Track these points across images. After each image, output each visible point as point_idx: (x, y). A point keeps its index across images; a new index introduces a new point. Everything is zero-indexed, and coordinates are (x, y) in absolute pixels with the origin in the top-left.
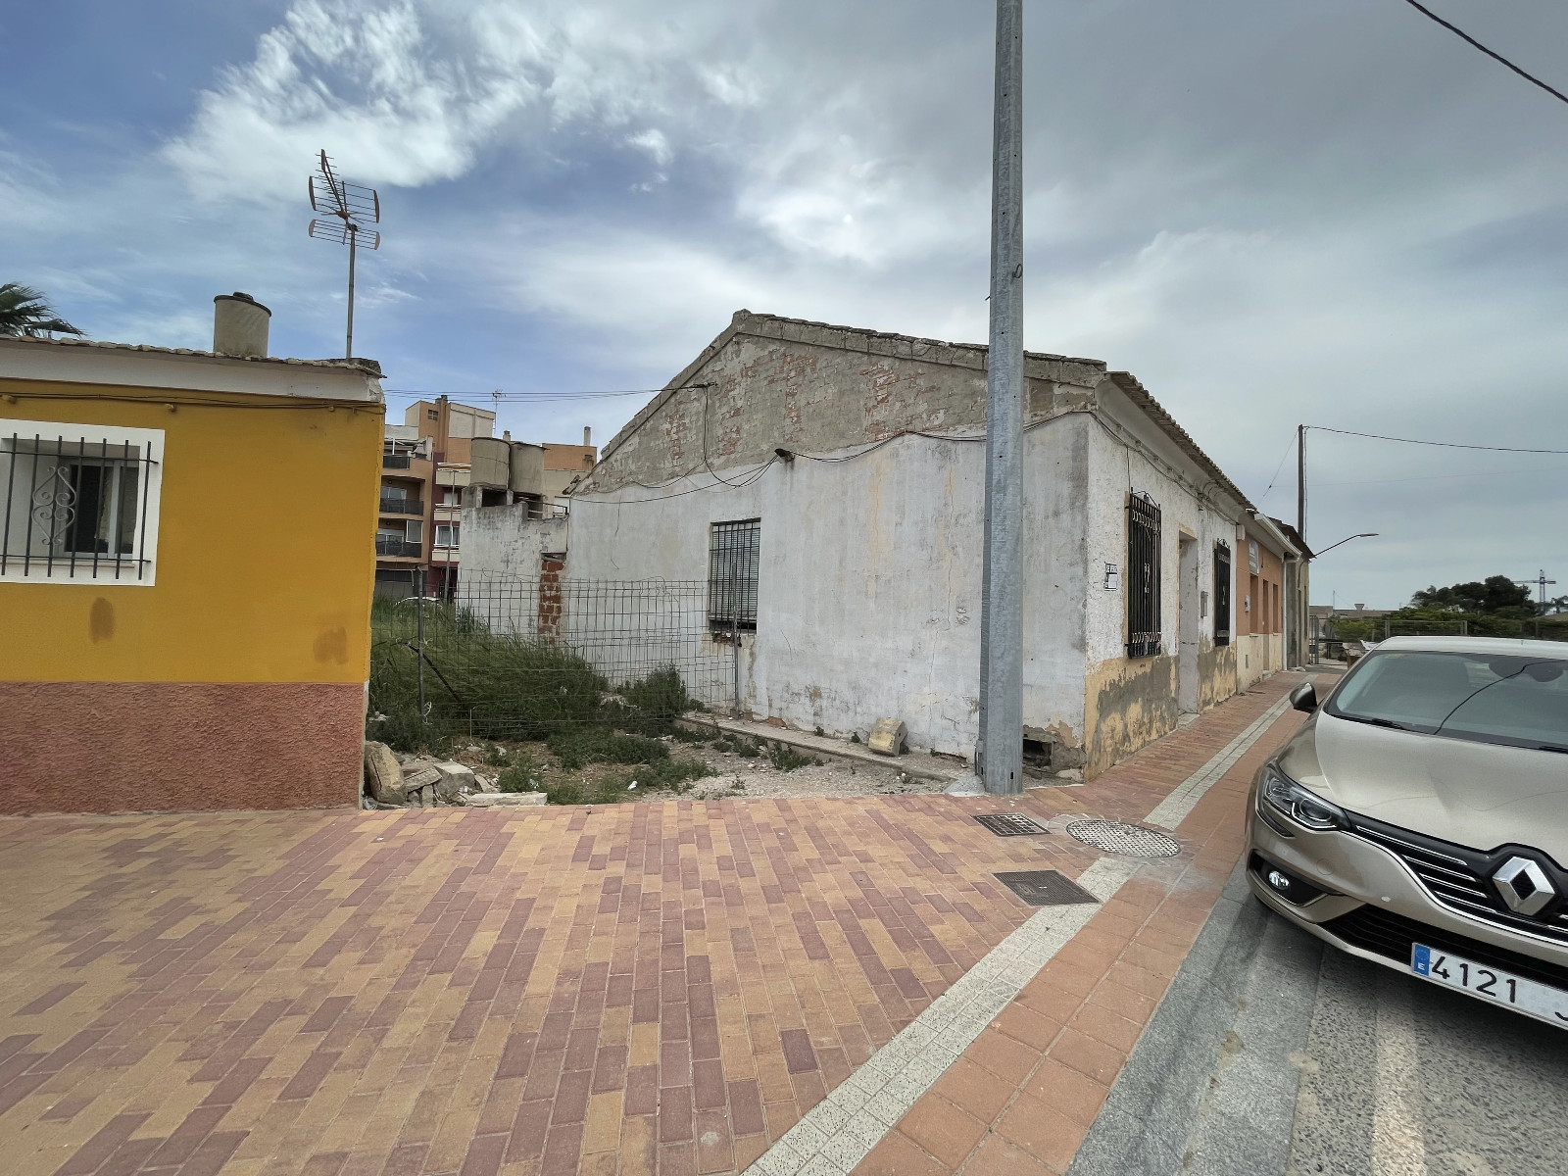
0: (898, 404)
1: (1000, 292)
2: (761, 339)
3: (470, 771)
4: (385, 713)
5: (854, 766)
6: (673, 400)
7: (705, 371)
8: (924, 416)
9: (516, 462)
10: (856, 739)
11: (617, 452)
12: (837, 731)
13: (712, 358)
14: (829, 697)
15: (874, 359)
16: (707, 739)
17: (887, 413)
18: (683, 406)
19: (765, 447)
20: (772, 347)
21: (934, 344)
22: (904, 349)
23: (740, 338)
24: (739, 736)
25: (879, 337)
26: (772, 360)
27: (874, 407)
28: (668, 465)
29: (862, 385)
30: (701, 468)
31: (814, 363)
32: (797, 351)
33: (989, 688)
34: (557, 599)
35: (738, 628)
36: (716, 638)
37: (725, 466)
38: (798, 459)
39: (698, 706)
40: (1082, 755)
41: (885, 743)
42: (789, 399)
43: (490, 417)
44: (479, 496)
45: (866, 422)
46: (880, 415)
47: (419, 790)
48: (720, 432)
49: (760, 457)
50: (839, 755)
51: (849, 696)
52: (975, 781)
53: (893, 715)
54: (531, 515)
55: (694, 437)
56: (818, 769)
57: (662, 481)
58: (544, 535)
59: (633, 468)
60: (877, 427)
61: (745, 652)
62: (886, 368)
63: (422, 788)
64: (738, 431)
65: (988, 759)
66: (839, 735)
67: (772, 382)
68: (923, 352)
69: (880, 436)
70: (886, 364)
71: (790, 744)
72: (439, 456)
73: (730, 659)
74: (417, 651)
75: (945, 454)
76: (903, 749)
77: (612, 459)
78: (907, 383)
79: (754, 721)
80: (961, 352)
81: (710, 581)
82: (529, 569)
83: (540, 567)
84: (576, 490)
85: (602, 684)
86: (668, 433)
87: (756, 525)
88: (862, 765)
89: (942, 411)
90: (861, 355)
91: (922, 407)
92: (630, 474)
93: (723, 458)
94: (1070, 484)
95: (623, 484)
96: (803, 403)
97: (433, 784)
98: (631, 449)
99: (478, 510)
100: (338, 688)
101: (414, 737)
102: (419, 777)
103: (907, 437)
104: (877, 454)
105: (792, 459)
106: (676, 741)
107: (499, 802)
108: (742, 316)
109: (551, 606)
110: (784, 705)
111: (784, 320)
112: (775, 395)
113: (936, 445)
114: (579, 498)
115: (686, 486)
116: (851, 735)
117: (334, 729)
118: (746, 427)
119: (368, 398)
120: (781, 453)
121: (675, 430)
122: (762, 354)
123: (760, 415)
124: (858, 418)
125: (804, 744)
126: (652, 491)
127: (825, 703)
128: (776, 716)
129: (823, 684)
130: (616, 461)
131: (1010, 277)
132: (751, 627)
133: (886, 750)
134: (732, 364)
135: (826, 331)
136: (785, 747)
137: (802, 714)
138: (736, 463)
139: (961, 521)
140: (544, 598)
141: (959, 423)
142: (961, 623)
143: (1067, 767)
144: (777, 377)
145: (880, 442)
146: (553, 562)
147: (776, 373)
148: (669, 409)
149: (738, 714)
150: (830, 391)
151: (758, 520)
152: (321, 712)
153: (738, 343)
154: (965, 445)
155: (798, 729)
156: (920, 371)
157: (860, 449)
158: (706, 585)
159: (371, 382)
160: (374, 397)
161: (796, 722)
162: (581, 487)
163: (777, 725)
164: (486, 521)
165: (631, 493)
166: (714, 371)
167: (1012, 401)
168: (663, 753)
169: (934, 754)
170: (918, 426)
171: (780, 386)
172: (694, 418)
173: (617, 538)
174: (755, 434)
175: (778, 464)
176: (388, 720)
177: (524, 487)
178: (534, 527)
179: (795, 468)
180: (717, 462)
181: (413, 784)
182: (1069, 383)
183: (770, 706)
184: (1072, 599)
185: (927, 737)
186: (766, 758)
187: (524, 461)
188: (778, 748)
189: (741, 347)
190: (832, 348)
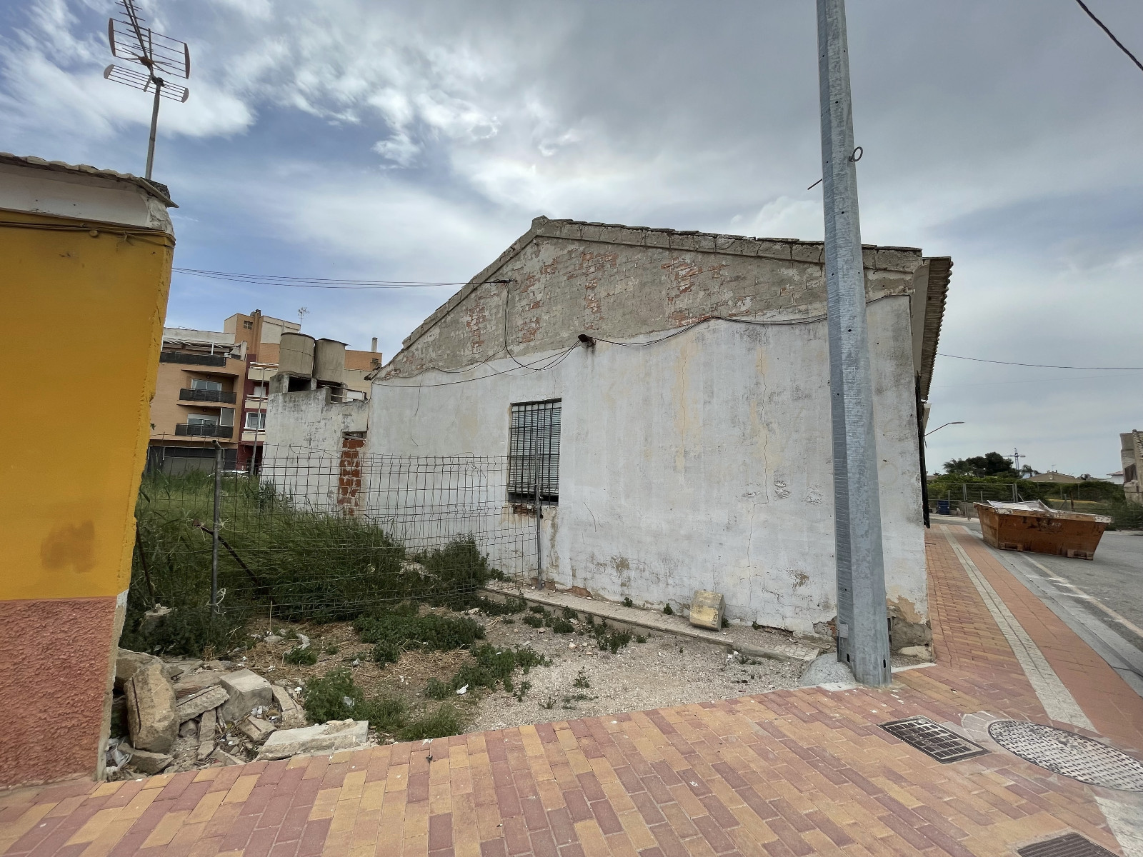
0: (702, 293)
2: (560, 241)
3: (268, 684)
5: (679, 643)
6: (473, 295)
7: (505, 270)
8: (730, 303)
9: (321, 356)
10: (668, 611)
11: (418, 342)
12: (647, 602)
13: (512, 258)
14: (637, 568)
15: (675, 254)
16: (514, 611)
17: (691, 301)
18: (482, 301)
19: (565, 335)
20: (571, 247)
21: (739, 239)
22: (706, 244)
23: (540, 240)
24: (546, 608)
25: (680, 234)
26: (571, 258)
27: (677, 296)
28: (467, 353)
29: (664, 277)
30: (501, 354)
31: (615, 258)
32: (595, 249)
33: (853, 568)
34: (356, 473)
35: (540, 500)
36: (516, 510)
37: (524, 352)
38: (599, 345)
39: (499, 576)
41: (708, 618)
42: (589, 292)
44: (286, 383)
45: (669, 309)
46: (684, 303)
47: (197, 720)
48: (520, 322)
49: (561, 344)
50: (658, 630)
51: (660, 568)
52: (842, 669)
53: (709, 587)
54: (333, 399)
55: (494, 328)
56: (643, 648)
57: (462, 367)
58: (346, 416)
59: (434, 355)
60: (680, 314)
61: (546, 524)
62: (688, 261)
63: (200, 715)
64: (537, 322)
65: (857, 646)
66: (649, 606)
67: (570, 277)
68: (727, 245)
69: (683, 322)
70: (688, 258)
71: (605, 618)
72: (252, 357)
73: (534, 530)
74: (212, 533)
75: (755, 337)
76: (725, 624)
77: (413, 348)
78: (710, 274)
79: (557, 590)
80: (766, 245)
81: (510, 457)
82: (332, 445)
83: (341, 444)
84: (378, 376)
85: (400, 552)
86: (468, 324)
87: (557, 405)
88: (686, 642)
89: (748, 299)
90: (661, 250)
91: (727, 295)
92: (431, 361)
93: (522, 346)
94: (894, 363)
95: (423, 369)
96: (604, 294)
97: (216, 709)
98: (432, 338)
99: (284, 395)
101: (199, 636)
102: (198, 701)
103: (713, 322)
104: (682, 338)
105: (593, 345)
106: (484, 615)
108: (541, 222)
109: (350, 479)
110: (589, 575)
111: (583, 224)
112: (575, 289)
113: (743, 329)
114: (380, 383)
115: (485, 371)
116: (662, 607)
118: (546, 317)
119: (147, 223)
120: (584, 339)
121: (474, 322)
122: (561, 253)
123: (559, 307)
124: (660, 306)
125: (619, 617)
126: (451, 375)
127: (632, 574)
128: (581, 585)
129: (631, 555)
130: (417, 350)
132: (554, 499)
133: (709, 625)
134: (530, 263)
135: (625, 232)
136: (597, 621)
137: (608, 584)
138: (536, 349)
139: (775, 398)
140: (344, 473)
141: (767, 308)
142: (781, 496)
143: (911, 643)
144: (575, 273)
145: (684, 328)
146: (353, 441)
147: (575, 270)
148: (470, 303)
149: (540, 583)
150: (630, 283)
151: (559, 400)
153: (537, 245)
154: (776, 328)
155: (604, 599)
156: (724, 263)
157: (662, 335)
158: (505, 460)
159: (154, 205)
160: (156, 224)
161: (601, 592)
163: (581, 595)
164: (291, 405)
165: (431, 377)
166: (513, 270)
168: (476, 633)
169: (756, 627)
170: (724, 311)
171: (581, 282)
172: (494, 311)
173: (417, 418)
174: (554, 324)
175: (580, 348)
177: (327, 376)
178: (336, 409)
179: (597, 353)
180: (516, 349)
181: (189, 711)
182: (885, 270)
183: (574, 576)
184: (903, 473)
185: (747, 609)
186: (582, 634)
187: (327, 354)
188: (590, 622)
189: (541, 248)
190: (631, 246)
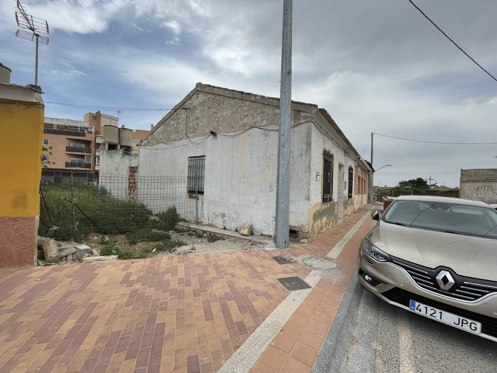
0: (251, 117)
1: (284, 79)
2: (206, 93)
3: (90, 248)
4: (58, 226)
5: (235, 240)
6: (175, 113)
7: (187, 103)
8: (260, 122)
9: (121, 135)
10: (237, 231)
11: (156, 131)
12: (231, 228)
13: (189, 99)
14: (228, 217)
15: (243, 101)
16: (186, 232)
17: (248, 120)
18: (178, 116)
19: (207, 131)
20: (209, 96)
21: (263, 97)
22: (253, 98)
23: (198, 92)
24: (197, 230)
25: (245, 94)
26: (209, 101)
27: (243, 118)
28: (173, 136)
29: (239, 110)
30: (185, 137)
31: (224, 102)
32: (218, 98)
33: (279, 213)
34: (134, 183)
35: (198, 193)
36: (190, 197)
37: (193, 137)
38: (218, 135)
39: (184, 220)
40: (308, 235)
41: (246, 232)
42: (215, 114)
43: (117, 120)
44: (107, 146)
45: (241, 123)
46: (245, 121)
47: (66, 256)
48: (192, 125)
49: (204, 134)
50: (230, 236)
51: (234, 216)
52: (274, 244)
53: (249, 222)
54: (126, 153)
55: (183, 127)
56: (223, 241)
57: (171, 142)
58: (130, 160)
59: (161, 137)
60: (244, 125)
61: (200, 202)
62: (247, 105)
63: (67, 255)
64: (198, 125)
65: (278, 237)
66: (231, 229)
67: (209, 108)
68: (259, 100)
69: (245, 128)
70: (247, 103)
71: (214, 233)
72: (97, 133)
73: (194, 204)
74: (72, 202)
75: (266, 135)
76: (252, 233)
77: (154, 134)
78: (254, 110)
79: (203, 225)
80: (272, 100)
81: (188, 177)
82: (125, 173)
83: (129, 172)
84: (142, 144)
85: (150, 213)
86: (174, 125)
87: (204, 158)
88: (238, 240)
89: (265, 120)
90: (239, 100)
91: (259, 118)
92: (160, 139)
93: (193, 134)
94: (306, 146)
95: (158, 143)
96: (220, 116)
97: (73, 254)
98: (161, 130)
99: (106, 151)
100: (23, 218)
101: (68, 235)
102: (67, 251)
103: (254, 128)
104: (244, 134)
105: (216, 135)
106: (175, 233)
107: (97, 260)
108: (199, 85)
109: (132, 186)
110: (213, 220)
111: (213, 87)
112: (210, 113)
113: (263, 131)
114: (142, 147)
115: (180, 144)
116: (235, 229)
117: (22, 235)
118: (200, 123)
119: (35, 101)
120: (212, 133)
121: (176, 124)
122: (206, 98)
123: (205, 120)
124: (238, 122)
125: (219, 233)
126: (168, 145)
127: (226, 218)
128: (211, 223)
129: (226, 212)
130: (155, 134)
131: (287, 73)
132: (202, 193)
133: (245, 234)
134: (195, 101)
135: (227, 91)
136: (212, 234)
137: (219, 222)
138: (197, 136)
139: (271, 157)
140: (130, 183)
141: (271, 124)
142: (271, 191)
143: (303, 238)
144: (211, 106)
145: (245, 130)
146: (133, 170)
147: (211, 105)
148: (174, 116)
149: (198, 223)
150: (229, 112)
151: (204, 156)
152: (15, 228)
153: (198, 94)
154: (273, 132)
155: (217, 227)
156: (258, 106)
157: (238, 132)
158: (186, 178)
159: (36, 94)
160: (37, 101)
161: (217, 225)
162: (143, 144)
163: (211, 226)
164: (109, 155)
165: (161, 146)
166: (189, 104)
167: (287, 116)
168: (169, 237)
169: (262, 235)
170: (258, 125)
171: (212, 110)
172: (183, 120)
173: (156, 162)
174: (203, 126)
175: (211, 137)
176: (59, 229)
177: (124, 144)
178: (127, 157)
179: (217, 138)
180: (190, 135)
181: (64, 254)
182: (306, 112)
183: (208, 220)
184: (305, 184)
185: (260, 229)
186: (206, 238)
187: (124, 134)
188: (210, 234)
189: (199, 95)
190: (229, 97)
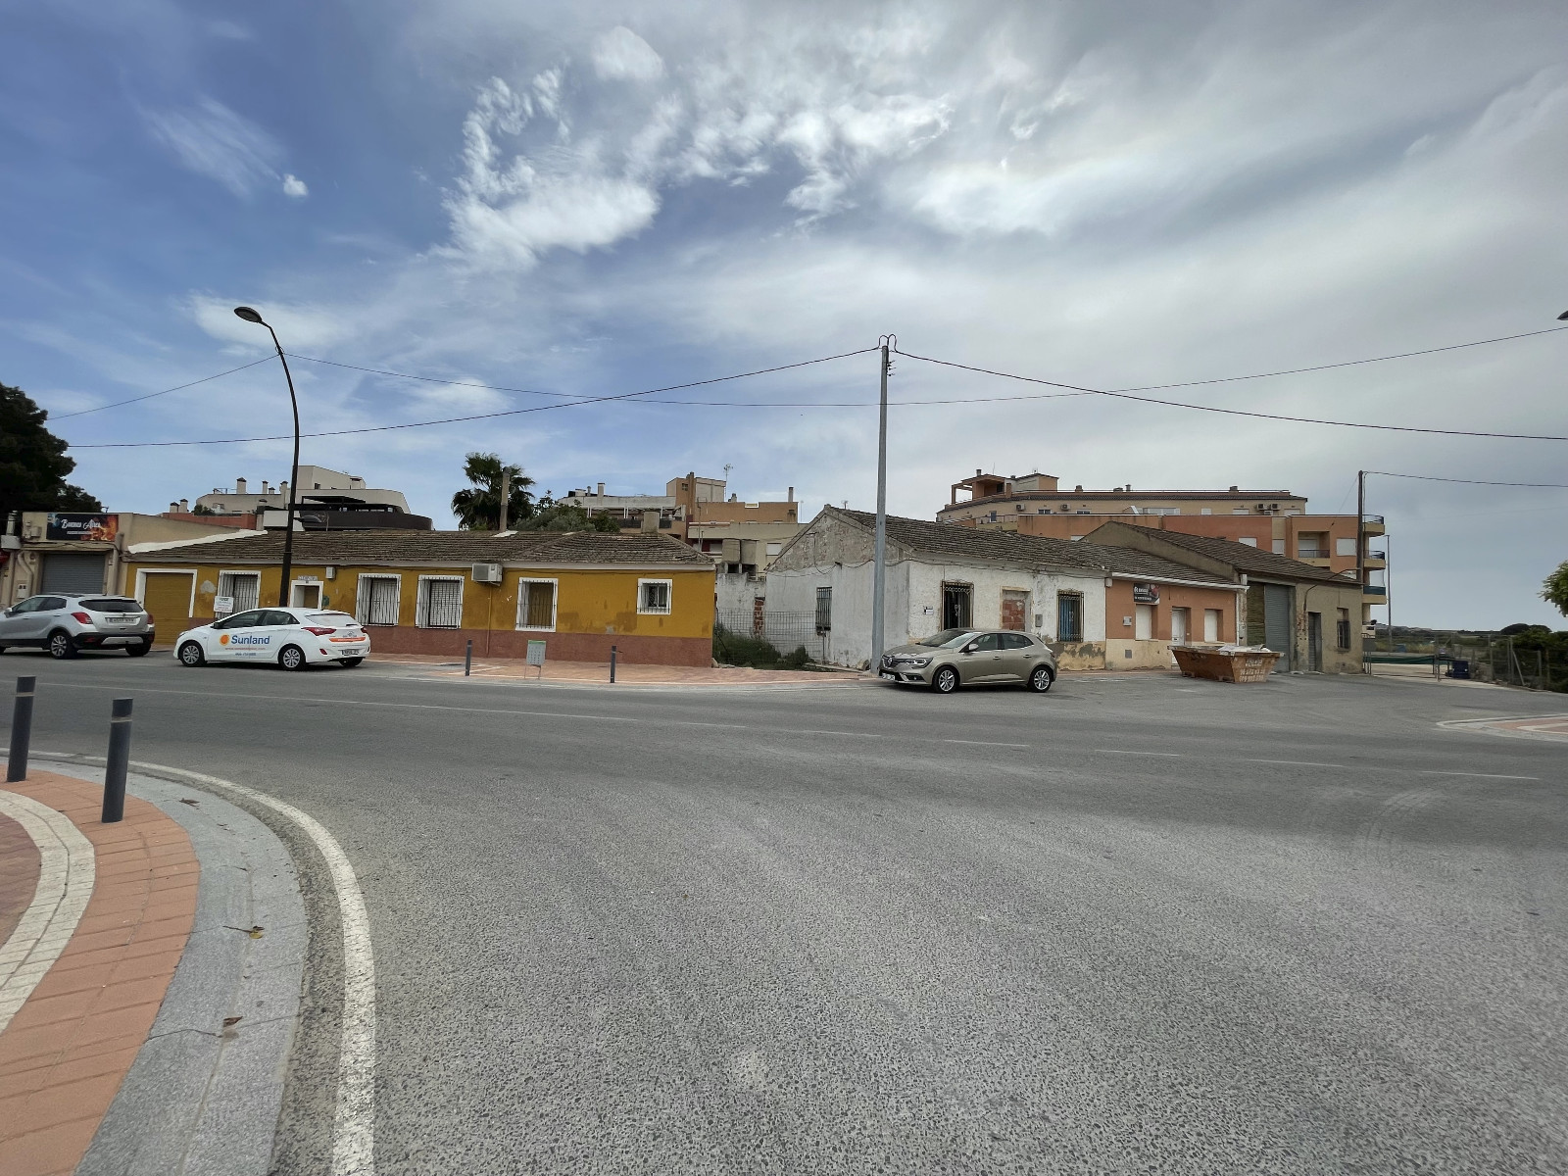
0: (870, 549)
2: (833, 515)
6: (805, 536)
7: (815, 526)
14: (851, 654)
19: (834, 560)
22: (870, 531)
23: (826, 513)
26: (836, 524)
28: (802, 562)
30: (814, 565)
31: (848, 530)
34: (761, 618)
35: (825, 629)
36: (819, 634)
37: (821, 565)
39: (812, 661)
42: (840, 542)
43: (722, 485)
44: (727, 568)
46: (865, 552)
48: (820, 552)
49: (832, 564)
51: (856, 652)
53: (866, 658)
54: (750, 577)
55: (811, 552)
57: (800, 569)
58: (756, 588)
60: (864, 557)
61: (827, 639)
64: (825, 553)
67: (835, 534)
70: (866, 535)
72: (690, 518)
73: (822, 640)
76: (867, 669)
78: (872, 542)
79: (829, 665)
82: (750, 606)
83: (754, 604)
84: (769, 569)
85: (779, 655)
86: (803, 549)
90: (860, 530)
92: (790, 565)
93: (820, 562)
94: (906, 582)
95: (787, 568)
96: (845, 544)
98: (790, 554)
99: (726, 575)
100: (706, 639)
104: (864, 566)
105: (841, 566)
108: (827, 506)
109: (758, 621)
110: (839, 658)
111: (842, 509)
112: (836, 540)
114: (770, 573)
115: (808, 572)
117: (705, 649)
118: (827, 551)
120: (838, 563)
122: (833, 520)
123: (832, 547)
124: (859, 553)
125: (841, 669)
126: (797, 572)
127: (849, 656)
128: (836, 662)
129: (849, 649)
130: (784, 558)
132: (829, 629)
133: (860, 669)
134: (824, 524)
137: (843, 660)
138: (825, 564)
140: (756, 618)
145: (865, 562)
146: (760, 601)
147: (836, 531)
148: (804, 539)
149: (825, 662)
150: (852, 541)
151: (831, 588)
152: (703, 645)
153: (827, 516)
157: (859, 564)
158: (815, 612)
161: (841, 664)
163: (836, 665)
164: (730, 581)
165: (790, 573)
166: (818, 526)
171: (838, 537)
172: (812, 544)
173: (785, 592)
174: (830, 554)
175: (837, 567)
177: (747, 562)
178: (751, 585)
179: (842, 569)
183: (834, 659)
184: (906, 618)
187: (747, 547)
